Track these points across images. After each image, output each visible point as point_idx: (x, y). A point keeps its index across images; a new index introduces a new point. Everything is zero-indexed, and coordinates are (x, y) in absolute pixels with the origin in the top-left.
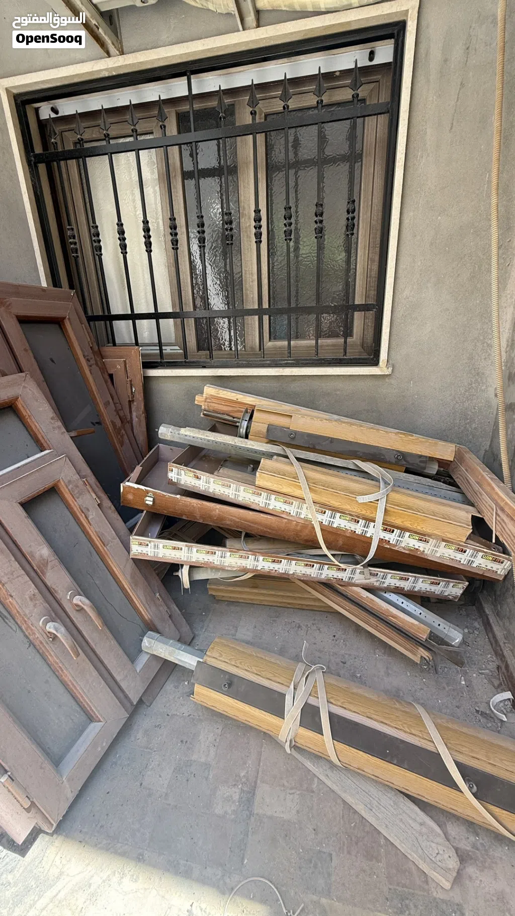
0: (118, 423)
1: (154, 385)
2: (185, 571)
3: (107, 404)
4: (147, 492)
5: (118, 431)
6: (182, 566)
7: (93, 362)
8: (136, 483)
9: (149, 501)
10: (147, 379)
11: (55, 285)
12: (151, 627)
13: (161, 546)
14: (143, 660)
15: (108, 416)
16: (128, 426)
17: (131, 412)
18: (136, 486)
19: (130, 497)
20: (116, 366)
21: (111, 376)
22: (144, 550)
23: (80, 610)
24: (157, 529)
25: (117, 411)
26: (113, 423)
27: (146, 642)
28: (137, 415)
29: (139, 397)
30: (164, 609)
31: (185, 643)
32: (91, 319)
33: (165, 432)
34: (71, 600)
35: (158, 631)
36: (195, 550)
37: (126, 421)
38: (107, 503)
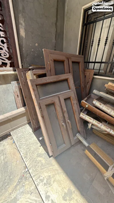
0: (84, 87)
1: (94, 80)
2: (91, 124)
3: (83, 82)
4: (87, 104)
5: (83, 88)
6: (90, 123)
7: (83, 72)
8: (85, 101)
9: (87, 106)
10: (93, 78)
11: (79, 54)
12: (79, 132)
13: (87, 117)
14: (76, 138)
15: (82, 85)
16: (85, 88)
17: (87, 85)
18: (85, 102)
19: (83, 104)
20: (87, 74)
21: (85, 76)
22: (83, 116)
23: (68, 123)
24: (86, 113)
25: (84, 84)
26: (83, 87)
27: (77, 135)
28: (88, 86)
29: (90, 82)
30: (82, 130)
31: (84, 138)
32: (85, 62)
33: (95, 91)
34: (67, 120)
35: (80, 134)
36: (95, 121)
37: (85, 87)
38: (78, 104)
